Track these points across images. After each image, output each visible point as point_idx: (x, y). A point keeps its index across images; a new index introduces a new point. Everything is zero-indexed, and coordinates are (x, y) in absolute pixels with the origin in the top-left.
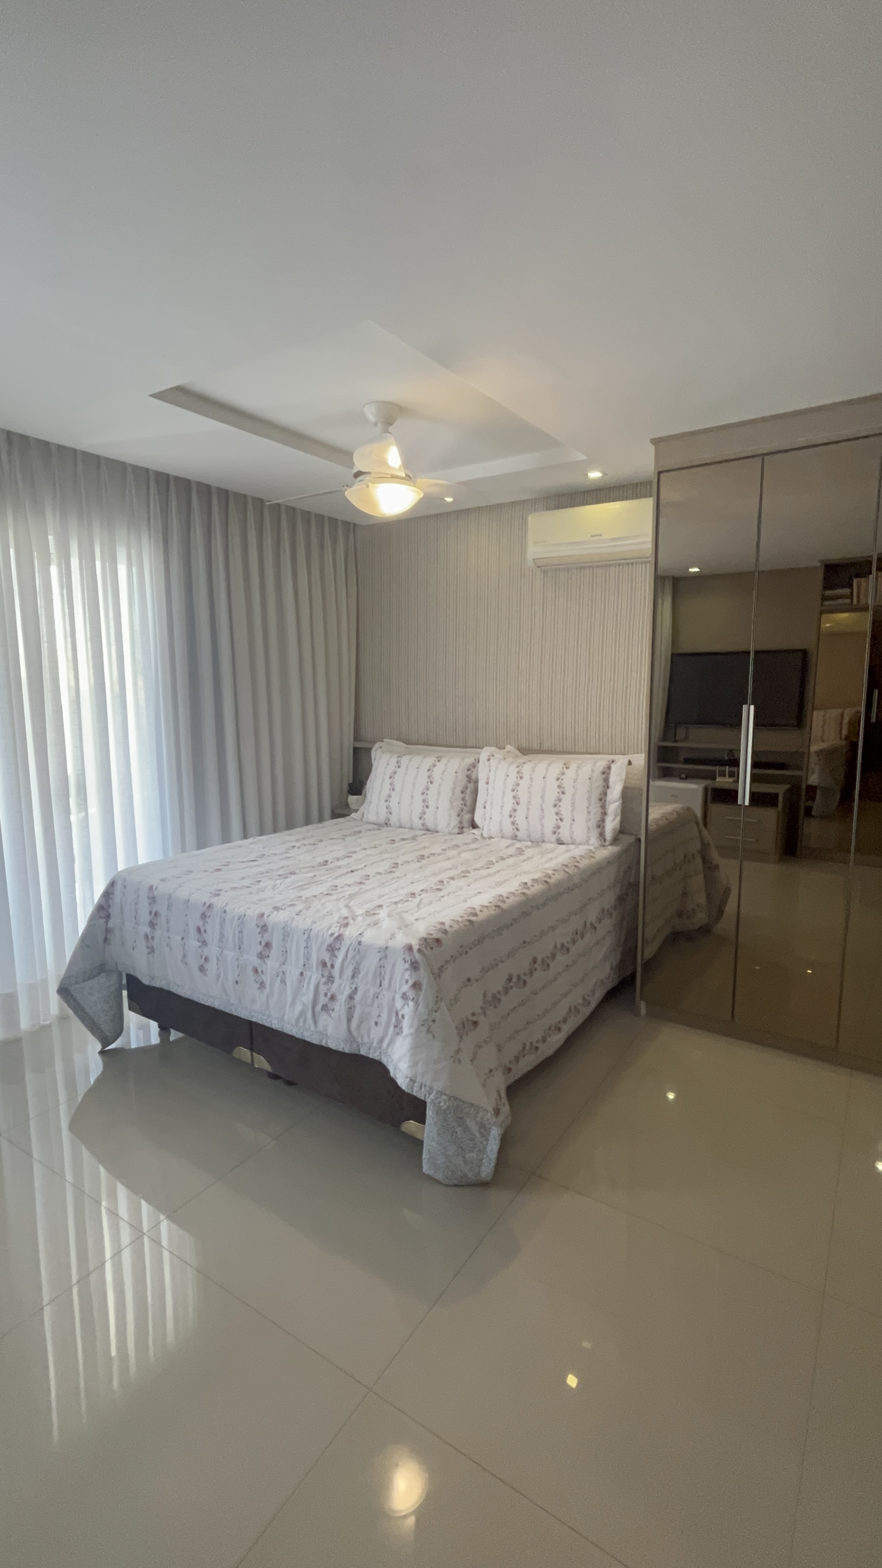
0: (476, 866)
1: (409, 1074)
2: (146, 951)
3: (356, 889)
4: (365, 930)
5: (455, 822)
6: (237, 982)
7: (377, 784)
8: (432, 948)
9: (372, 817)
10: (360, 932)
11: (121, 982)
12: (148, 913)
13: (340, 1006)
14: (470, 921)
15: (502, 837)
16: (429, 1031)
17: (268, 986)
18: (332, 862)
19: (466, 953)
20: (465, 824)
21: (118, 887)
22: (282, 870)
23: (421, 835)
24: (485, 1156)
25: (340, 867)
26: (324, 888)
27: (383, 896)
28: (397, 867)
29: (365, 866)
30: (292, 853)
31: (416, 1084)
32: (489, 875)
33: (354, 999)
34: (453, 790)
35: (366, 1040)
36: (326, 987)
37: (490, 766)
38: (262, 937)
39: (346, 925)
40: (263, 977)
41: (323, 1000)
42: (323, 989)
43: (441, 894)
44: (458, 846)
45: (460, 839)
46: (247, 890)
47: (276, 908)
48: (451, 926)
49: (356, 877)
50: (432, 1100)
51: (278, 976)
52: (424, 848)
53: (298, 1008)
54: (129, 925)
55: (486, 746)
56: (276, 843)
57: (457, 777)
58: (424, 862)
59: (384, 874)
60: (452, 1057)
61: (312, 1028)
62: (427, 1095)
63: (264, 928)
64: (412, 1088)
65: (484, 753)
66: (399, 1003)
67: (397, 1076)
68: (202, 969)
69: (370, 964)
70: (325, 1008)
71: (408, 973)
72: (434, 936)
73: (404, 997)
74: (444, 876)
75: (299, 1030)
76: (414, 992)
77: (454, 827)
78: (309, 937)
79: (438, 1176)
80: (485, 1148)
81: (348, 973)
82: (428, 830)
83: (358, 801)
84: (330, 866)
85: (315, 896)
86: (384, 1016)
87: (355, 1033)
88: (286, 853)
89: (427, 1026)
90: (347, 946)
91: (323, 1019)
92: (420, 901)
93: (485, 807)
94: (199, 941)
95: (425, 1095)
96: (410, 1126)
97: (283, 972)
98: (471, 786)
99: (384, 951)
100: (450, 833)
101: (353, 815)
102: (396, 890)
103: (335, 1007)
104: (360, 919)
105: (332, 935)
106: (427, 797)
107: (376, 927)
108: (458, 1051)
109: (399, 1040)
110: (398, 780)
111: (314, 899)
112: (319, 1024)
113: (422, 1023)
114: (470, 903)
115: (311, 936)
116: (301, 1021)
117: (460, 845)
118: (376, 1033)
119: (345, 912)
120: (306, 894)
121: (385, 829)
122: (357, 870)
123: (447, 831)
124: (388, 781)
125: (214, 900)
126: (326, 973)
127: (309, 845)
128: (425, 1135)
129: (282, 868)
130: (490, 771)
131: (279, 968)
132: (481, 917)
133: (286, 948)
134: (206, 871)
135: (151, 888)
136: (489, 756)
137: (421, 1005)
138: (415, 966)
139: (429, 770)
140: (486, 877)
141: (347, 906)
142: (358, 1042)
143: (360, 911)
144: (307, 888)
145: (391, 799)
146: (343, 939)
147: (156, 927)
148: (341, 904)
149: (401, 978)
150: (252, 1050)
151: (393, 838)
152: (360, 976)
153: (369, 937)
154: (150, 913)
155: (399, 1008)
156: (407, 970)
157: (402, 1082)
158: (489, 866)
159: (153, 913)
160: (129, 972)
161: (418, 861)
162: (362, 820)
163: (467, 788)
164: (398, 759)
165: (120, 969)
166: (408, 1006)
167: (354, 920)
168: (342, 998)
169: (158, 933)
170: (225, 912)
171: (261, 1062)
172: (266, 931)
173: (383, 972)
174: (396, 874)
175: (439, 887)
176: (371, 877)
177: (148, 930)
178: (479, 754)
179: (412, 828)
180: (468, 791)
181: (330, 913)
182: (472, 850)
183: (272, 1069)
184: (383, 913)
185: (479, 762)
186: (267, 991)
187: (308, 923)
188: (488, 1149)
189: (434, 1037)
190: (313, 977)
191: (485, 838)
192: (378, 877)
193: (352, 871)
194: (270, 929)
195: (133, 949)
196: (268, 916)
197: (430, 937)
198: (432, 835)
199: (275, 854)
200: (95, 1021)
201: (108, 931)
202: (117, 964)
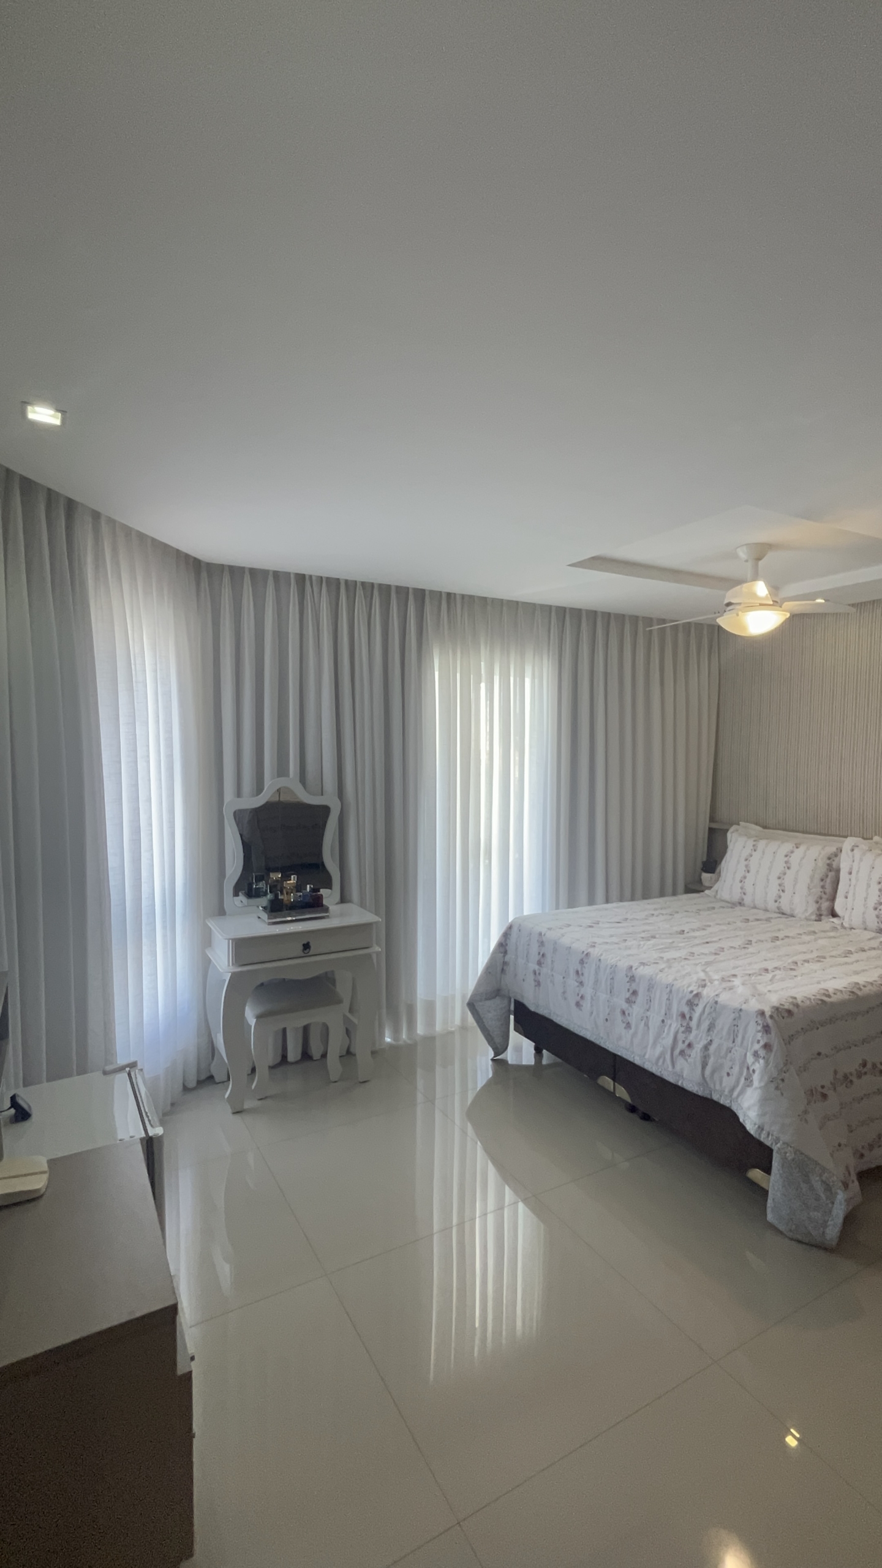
0: (834, 953)
1: (757, 1121)
2: (533, 983)
3: (711, 958)
4: (722, 992)
5: (812, 908)
6: (607, 1020)
7: (731, 864)
8: (783, 1018)
9: (725, 894)
10: (716, 993)
11: (510, 1008)
12: (537, 954)
13: (696, 1053)
14: (822, 1000)
15: (865, 929)
16: (777, 1088)
17: (633, 1027)
18: (688, 932)
19: (818, 1028)
20: (824, 912)
21: (515, 930)
22: (643, 933)
23: (776, 918)
24: (830, 1219)
25: (695, 937)
26: (682, 953)
27: (737, 967)
28: (751, 944)
29: (720, 940)
30: (652, 920)
31: (764, 1132)
32: (846, 963)
33: (709, 1049)
34: (812, 878)
35: (718, 1087)
36: (684, 1035)
37: (853, 857)
38: (630, 985)
39: (704, 986)
40: (629, 1019)
41: (681, 1046)
42: (681, 1037)
43: (793, 973)
44: (814, 932)
45: (817, 926)
46: (616, 945)
47: (643, 964)
48: (802, 1002)
49: (712, 948)
50: (779, 1149)
51: (642, 1020)
52: (779, 930)
53: (658, 1050)
54: (521, 961)
55: (851, 836)
56: (638, 910)
57: (816, 864)
58: (778, 943)
59: (738, 949)
60: (799, 1115)
61: (670, 1068)
62: (774, 1144)
63: (632, 979)
64: (760, 1134)
65: (848, 843)
66: (750, 1059)
67: (746, 1122)
68: (578, 1004)
69: (724, 1023)
70: (682, 1053)
71: (760, 1034)
72: (786, 1007)
73: (756, 1054)
74: (799, 958)
75: (658, 1069)
76: (764, 1052)
77: (812, 914)
78: (671, 991)
79: (781, 1228)
80: (830, 1212)
81: (705, 1025)
82: (783, 914)
83: (711, 878)
84: (686, 935)
85: (675, 959)
86: (736, 1069)
87: (708, 1079)
88: (646, 919)
89: (777, 1083)
90: (704, 1005)
91: (681, 1062)
92: (774, 976)
93: (846, 897)
94: (577, 982)
95: (772, 1144)
96: (756, 1174)
97: (647, 1017)
98: (831, 874)
99: (738, 1013)
100: (807, 919)
101: (707, 892)
102: (750, 964)
103: (692, 1054)
104: (716, 983)
105: (691, 992)
106: (783, 882)
107: (731, 991)
108: (806, 1112)
109: (749, 1091)
110: (754, 863)
111: (674, 961)
112: (676, 1066)
113: (771, 1080)
114: (824, 985)
115: (673, 990)
116: (661, 1061)
117: (817, 931)
118: (727, 1082)
119: (702, 975)
120: (667, 955)
121: (738, 908)
122: (711, 942)
123: (803, 917)
124: (743, 863)
125: (591, 950)
126: (685, 1024)
127: (666, 914)
128: (771, 1184)
129: (644, 932)
130: (853, 861)
131: (644, 1013)
132: (834, 999)
133: (650, 997)
134: (581, 926)
135: (540, 934)
136: (853, 846)
137: (771, 1064)
138: (766, 1029)
139: (786, 856)
140: (843, 964)
141: (704, 971)
142: (710, 1088)
143: (716, 977)
144: (668, 952)
145: (746, 880)
146: (701, 997)
147: (543, 965)
148: (699, 968)
149: (753, 1037)
150: (614, 1079)
151: (747, 918)
152: (715, 1031)
153: (724, 998)
154: (539, 953)
155: (750, 1064)
156: (759, 1031)
157: (750, 1127)
158: (848, 955)
159: (541, 954)
160: (517, 999)
161: (772, 942)
162: (715, 897)
163: (827, 876)
164: (755, 843)
165: (511, 995)
166: (759, 1063)
167: (711, 983)
168: (698, 1047)
169: (544, 970)
170: (600, 960)
171: (622, 1092)
172: (634, 980)
173: (736, 1031)
174: (749, 950)
175: (793, 967)
176: (725, 950)
177: (537, 967)
178: (843, 842)
179: (766, 910)
180: (828, 880)
181: (689, 974)
182: (830, 937)
183: (631, 1100)
184: (737, 982)
185: (841, 851)
186: (632, 1031)
187: (670, 979)
188: (835, 1212)
189: (782, 1094)
190: (672, 1025)
191: (845, 928)
192: (733, 950)
193: (707, 943)
194: (637, 980)
195: (524, 980)
196: (636, 969)
197: (782, 1007)
198: (788, 919)
199: (637, 920)
200: (491, 1033)
201: (505, 963)
202: (509, 991)
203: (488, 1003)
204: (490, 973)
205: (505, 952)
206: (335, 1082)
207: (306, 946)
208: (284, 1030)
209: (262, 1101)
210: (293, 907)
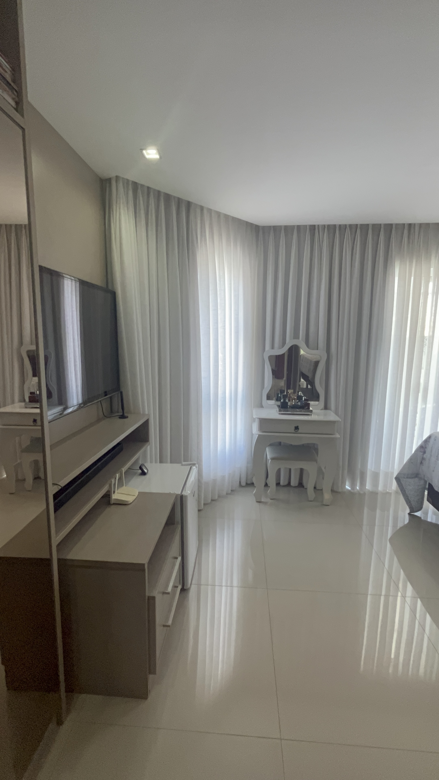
11: (425, 487)
54: (433, 459)
165: (426, 480)
200: (409, 498)
201: (423, 459)
202: (424, 476)
203: (410, 480)
204: (412, 463)
205: (425, 452)
206: (311, 501)
207: (297, 428)
208: (290, 469)
209: (273, 501)
210: (294, 407)
